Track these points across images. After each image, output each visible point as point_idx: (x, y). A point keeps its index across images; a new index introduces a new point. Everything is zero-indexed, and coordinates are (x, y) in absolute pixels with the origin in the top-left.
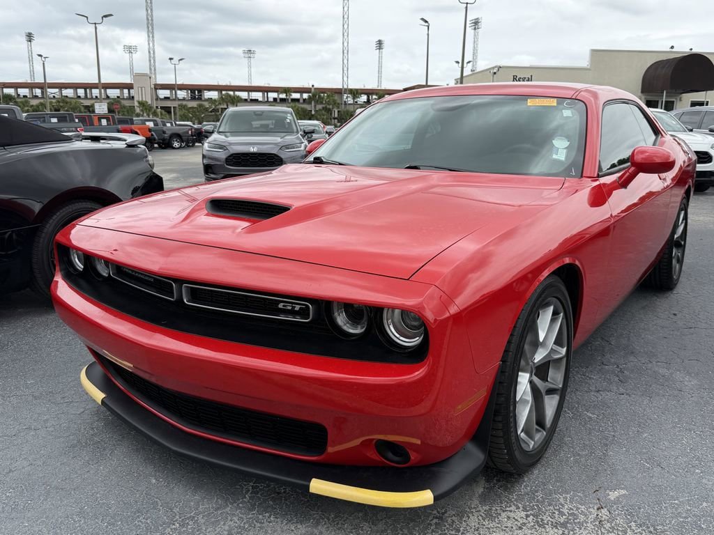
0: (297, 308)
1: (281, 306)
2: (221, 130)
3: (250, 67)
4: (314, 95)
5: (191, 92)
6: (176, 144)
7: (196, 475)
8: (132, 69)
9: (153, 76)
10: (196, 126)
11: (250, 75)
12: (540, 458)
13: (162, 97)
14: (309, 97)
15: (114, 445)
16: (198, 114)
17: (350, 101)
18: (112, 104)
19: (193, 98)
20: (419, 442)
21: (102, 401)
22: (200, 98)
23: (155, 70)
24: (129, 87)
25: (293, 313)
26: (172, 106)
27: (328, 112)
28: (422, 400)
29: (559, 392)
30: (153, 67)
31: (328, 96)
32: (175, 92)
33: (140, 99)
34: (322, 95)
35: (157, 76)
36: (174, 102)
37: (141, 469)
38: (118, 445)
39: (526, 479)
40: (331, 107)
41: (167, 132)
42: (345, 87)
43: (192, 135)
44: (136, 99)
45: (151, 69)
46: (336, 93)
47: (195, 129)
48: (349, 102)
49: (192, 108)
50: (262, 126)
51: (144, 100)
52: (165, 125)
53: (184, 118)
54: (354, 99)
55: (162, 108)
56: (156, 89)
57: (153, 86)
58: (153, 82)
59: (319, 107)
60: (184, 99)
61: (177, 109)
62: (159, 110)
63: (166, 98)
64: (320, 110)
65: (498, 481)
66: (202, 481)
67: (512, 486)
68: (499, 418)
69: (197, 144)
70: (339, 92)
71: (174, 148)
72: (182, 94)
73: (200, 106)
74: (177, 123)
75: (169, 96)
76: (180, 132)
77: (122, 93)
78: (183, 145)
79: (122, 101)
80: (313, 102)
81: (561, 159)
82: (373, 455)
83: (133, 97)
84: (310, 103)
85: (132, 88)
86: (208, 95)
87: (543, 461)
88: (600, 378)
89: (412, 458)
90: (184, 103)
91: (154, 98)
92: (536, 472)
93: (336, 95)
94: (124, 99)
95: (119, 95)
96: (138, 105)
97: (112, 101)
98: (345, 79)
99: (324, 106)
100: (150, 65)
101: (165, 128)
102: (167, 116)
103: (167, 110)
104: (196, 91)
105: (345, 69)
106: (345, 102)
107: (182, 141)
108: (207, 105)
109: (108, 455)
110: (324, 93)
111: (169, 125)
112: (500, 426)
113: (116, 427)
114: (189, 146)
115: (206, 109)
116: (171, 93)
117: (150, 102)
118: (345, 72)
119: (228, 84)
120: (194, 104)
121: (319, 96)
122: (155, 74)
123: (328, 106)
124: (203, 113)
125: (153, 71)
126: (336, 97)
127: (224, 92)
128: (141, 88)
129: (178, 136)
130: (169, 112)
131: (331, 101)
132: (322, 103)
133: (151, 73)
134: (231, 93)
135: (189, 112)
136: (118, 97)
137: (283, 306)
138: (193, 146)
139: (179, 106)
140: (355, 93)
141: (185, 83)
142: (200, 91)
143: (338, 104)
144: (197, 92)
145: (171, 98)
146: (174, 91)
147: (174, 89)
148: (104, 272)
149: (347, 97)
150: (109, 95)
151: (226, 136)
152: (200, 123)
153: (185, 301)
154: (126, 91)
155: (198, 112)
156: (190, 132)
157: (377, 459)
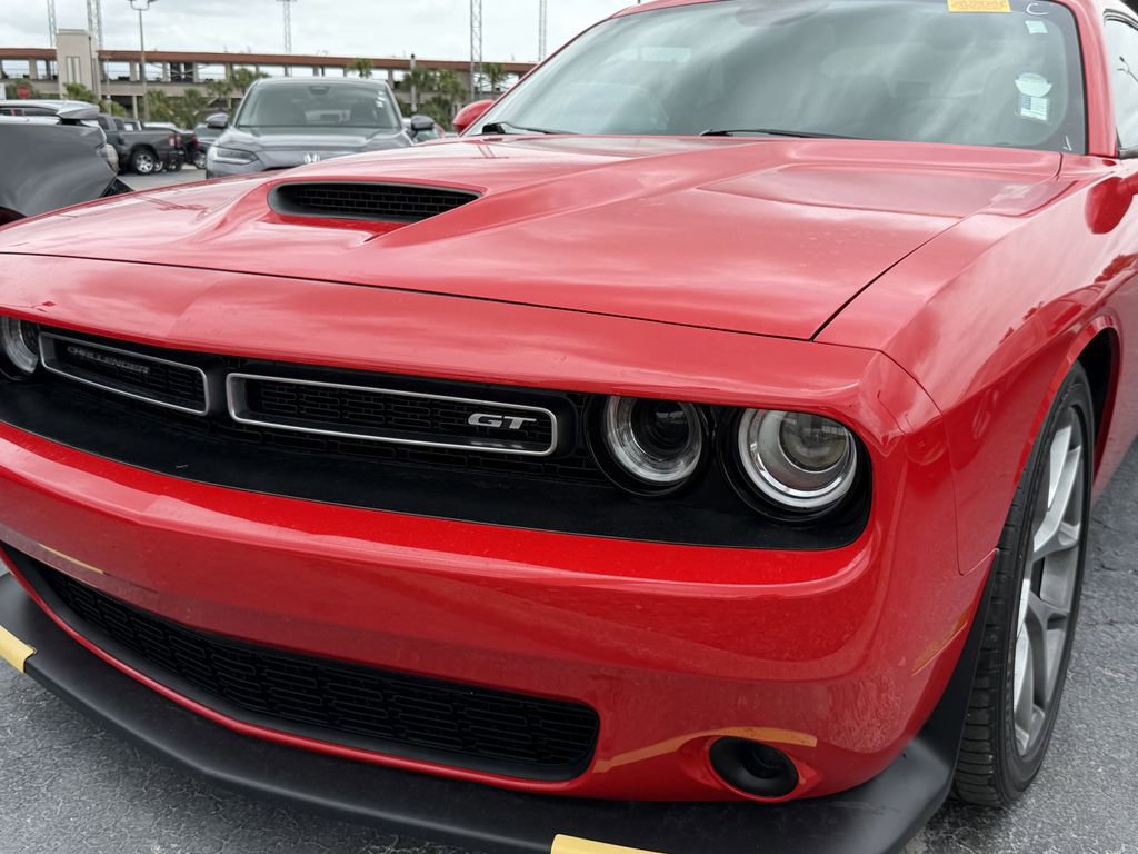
0: (516, 423)
1: (474, 419)
2: (242, 122)
3: (287, 18)
4: (416, 75)
5: (172, 67)
6: (144, 166)
7: (257, 832)
8: (52, 24)
9: (97, 37)
10: (182, 131)
11: (288, 36)
12: (1037, 771)
13: (113, 76)
14: (407, 78)
15: (56, 766)
16: (185, 109)
17: (487, 86)
18: (15, 89)
19: (176, 79)
20: (812, 741)
21: (26, 663)
22: (189, 80)
23: (99, 23)
24: (48, 56)
25: (504, 435)
26: (134, 94)
27: (443, 108)
28: (840, 645)
29: (1065, 623)
30: (94, 17)
31: (443, 77)
32: (141, 67)
33: (71, 81)
34: (432, 74)
35: (104, 37)
36: (138, 87)
37: (124, 820)
38: (66, 766)
39: (1014, 819)
40: (449, 97)
41: (126, 141)
42: (477, 59)
43: (176, 148)
44: (62, 80)
45: (90, 21)
46: (458, 70)
47: (182, 136)
48: (485, 89)
49: (176, 98)
50: (324, 117)
51: (78, 82)
52: (120, 127)
53: (158, 116)
54: (493, 82)
55: (113, 98)
56: (102, 60)
57: (95, 55)
58: (96, 47)
59: (427, 97)
60: (158, 81)
61: (146, 100)
62: (109, 102)
63: (123, 79)
64: (428, 103)
65: (955, 825)
66: (274, 844)
67: (987, 836)
68: (986, 682)
69: (185, 167)
70: (464, 68)
71: (140, 173)
72: (153, 71)
73: (191, 93)
74: (147, 125)
75: (127, 74)
76: (152, 142)
77: (34, 68)
78: (159, 167)
79: (33, 84)
80: (413, 89)
81: (1039, 117)
82: (702, 775)
83: (55, 77)
84: (408, 89)
85: (54, 59)
86: (205, 72)
87: (1041, 778)
88: (1107, 596)
89: (802, 781)
90: (158, 88)
91: (99, 78)
92: (1031, 801)
93: (459, 74)
94: (37, 80)
95: (27, 73)
96: (66, 92)
97: (13, 84)
98: (476, 43)
99: (436, 95)
100: (90, 13)
101: (121, 134)
102: (125, 113)
103: (125, 102)
104: (181, 65)
105: (476, 24)
106: (476, 88)
107: (156, 159)
108: (203, 92)
109: (44, 790)
110: (434, 70)
111: (129, 128)
112: (985, 699)
113: (58, 724)
114: (169, 170)
115: (202, 101)
116: (132, 68)
117: (89, 87)
118: (476, 29)
119: (246, 52)
120: (179, 90)
121: (426, 76)
122: (100, 31)
123: (443, 97)
124: (197, 108)
125: (95, 26)
126: (459, 78)
127: (236, 67)
128: (73, 58)
129: (148, 149)
130: (129, 107)
131: (450, 86)
132: (431, 89)
133: (91, 29)
134: (252, 69)
135: (168, 106)
136: (25, 76)
137: (481, 420)
138: (178, 169)
139: (150, 93)
140: (496, 71)
141: (159, 50)
142: (189, 65)
143: (463, 91)
144: (183, 67)
145: (132, 79)
146: (137, 66)
147: (138, 60)
148: (26, 362)
149: (480, 79)
150: (7, 73)
151: (255, 134)
152: (190, 127)
153: (233, 413)
154: (41, 65)
155: (187, 105)
156: (172, 142)
157: (713, 784)
